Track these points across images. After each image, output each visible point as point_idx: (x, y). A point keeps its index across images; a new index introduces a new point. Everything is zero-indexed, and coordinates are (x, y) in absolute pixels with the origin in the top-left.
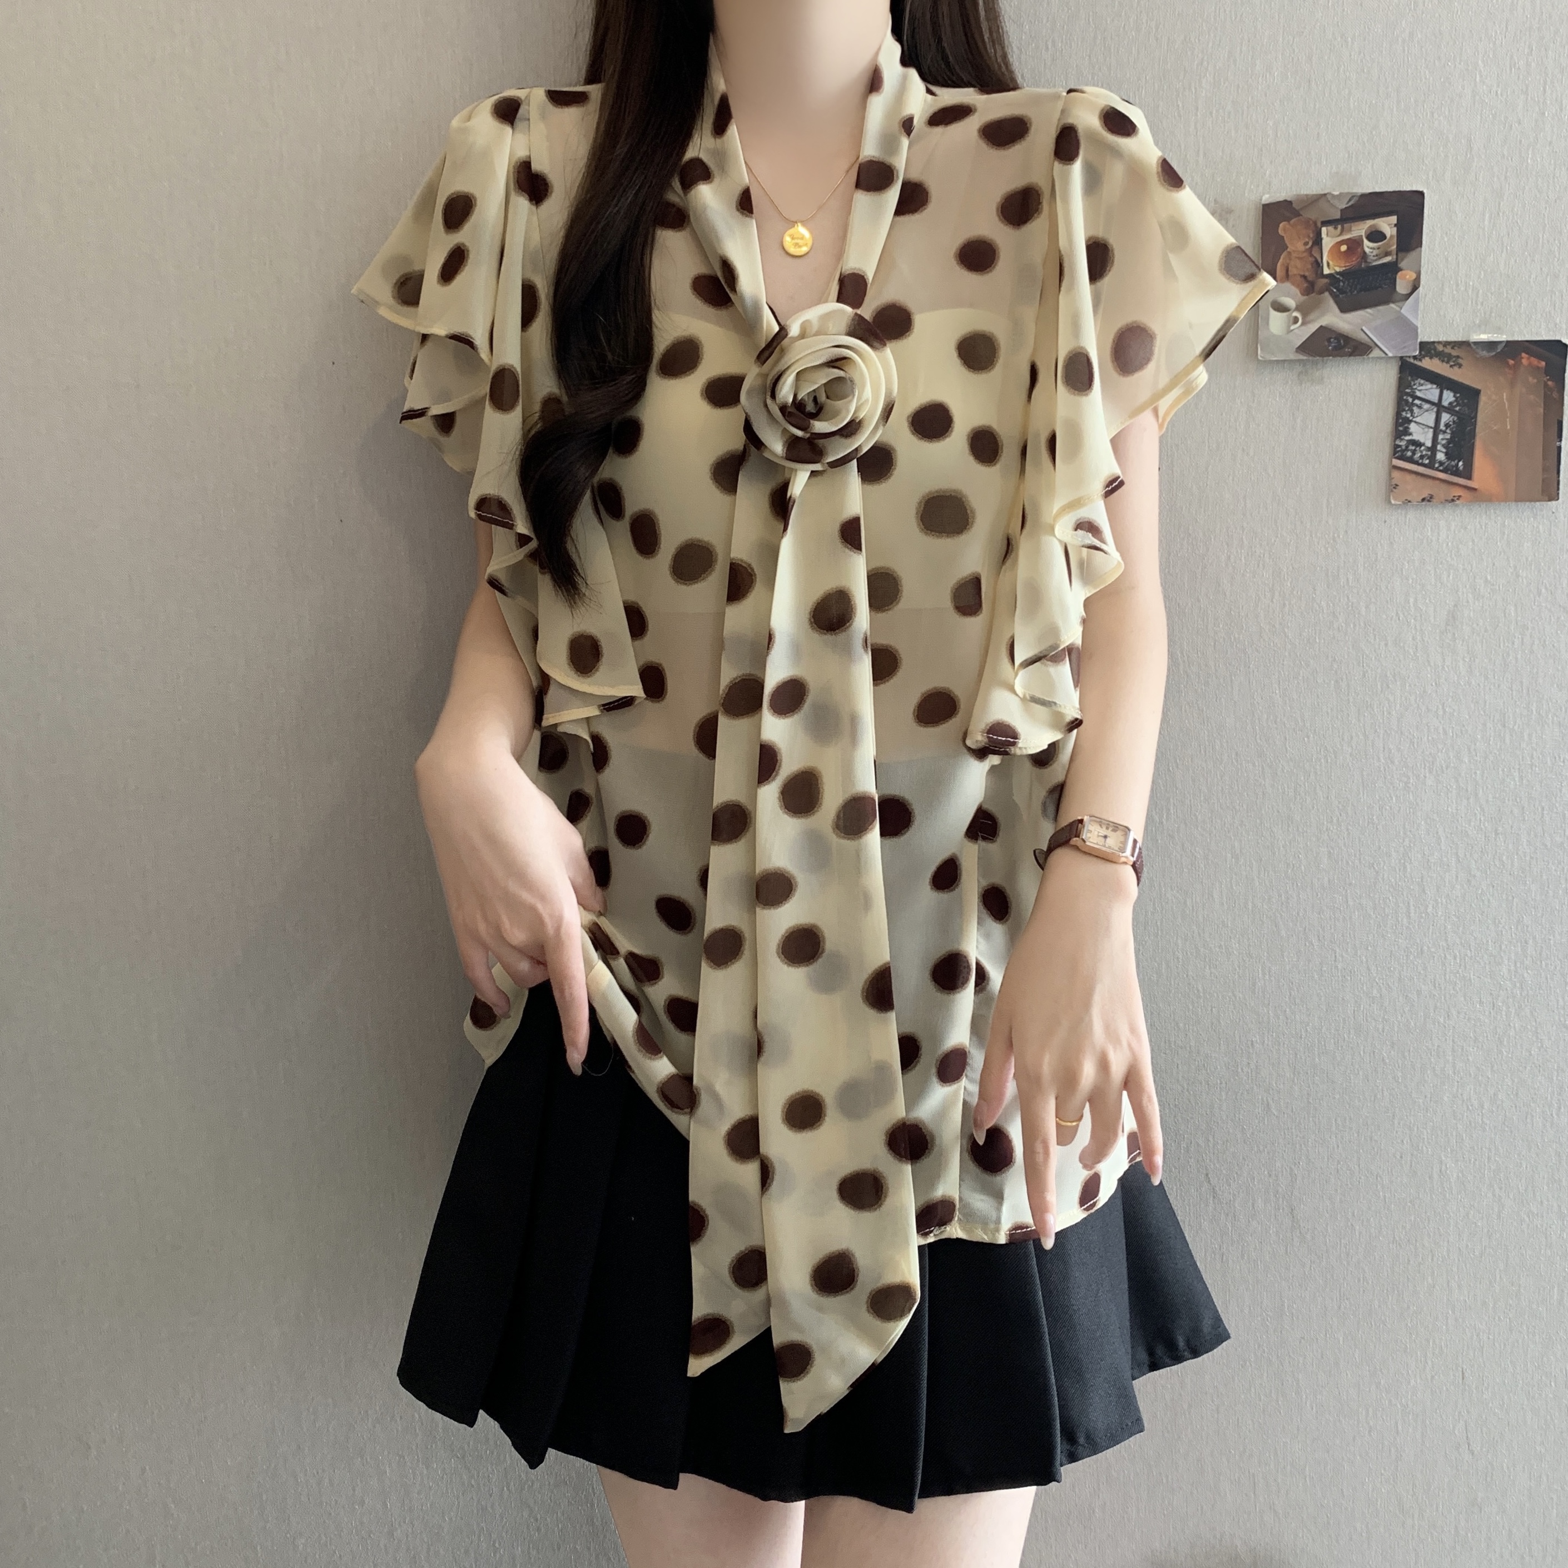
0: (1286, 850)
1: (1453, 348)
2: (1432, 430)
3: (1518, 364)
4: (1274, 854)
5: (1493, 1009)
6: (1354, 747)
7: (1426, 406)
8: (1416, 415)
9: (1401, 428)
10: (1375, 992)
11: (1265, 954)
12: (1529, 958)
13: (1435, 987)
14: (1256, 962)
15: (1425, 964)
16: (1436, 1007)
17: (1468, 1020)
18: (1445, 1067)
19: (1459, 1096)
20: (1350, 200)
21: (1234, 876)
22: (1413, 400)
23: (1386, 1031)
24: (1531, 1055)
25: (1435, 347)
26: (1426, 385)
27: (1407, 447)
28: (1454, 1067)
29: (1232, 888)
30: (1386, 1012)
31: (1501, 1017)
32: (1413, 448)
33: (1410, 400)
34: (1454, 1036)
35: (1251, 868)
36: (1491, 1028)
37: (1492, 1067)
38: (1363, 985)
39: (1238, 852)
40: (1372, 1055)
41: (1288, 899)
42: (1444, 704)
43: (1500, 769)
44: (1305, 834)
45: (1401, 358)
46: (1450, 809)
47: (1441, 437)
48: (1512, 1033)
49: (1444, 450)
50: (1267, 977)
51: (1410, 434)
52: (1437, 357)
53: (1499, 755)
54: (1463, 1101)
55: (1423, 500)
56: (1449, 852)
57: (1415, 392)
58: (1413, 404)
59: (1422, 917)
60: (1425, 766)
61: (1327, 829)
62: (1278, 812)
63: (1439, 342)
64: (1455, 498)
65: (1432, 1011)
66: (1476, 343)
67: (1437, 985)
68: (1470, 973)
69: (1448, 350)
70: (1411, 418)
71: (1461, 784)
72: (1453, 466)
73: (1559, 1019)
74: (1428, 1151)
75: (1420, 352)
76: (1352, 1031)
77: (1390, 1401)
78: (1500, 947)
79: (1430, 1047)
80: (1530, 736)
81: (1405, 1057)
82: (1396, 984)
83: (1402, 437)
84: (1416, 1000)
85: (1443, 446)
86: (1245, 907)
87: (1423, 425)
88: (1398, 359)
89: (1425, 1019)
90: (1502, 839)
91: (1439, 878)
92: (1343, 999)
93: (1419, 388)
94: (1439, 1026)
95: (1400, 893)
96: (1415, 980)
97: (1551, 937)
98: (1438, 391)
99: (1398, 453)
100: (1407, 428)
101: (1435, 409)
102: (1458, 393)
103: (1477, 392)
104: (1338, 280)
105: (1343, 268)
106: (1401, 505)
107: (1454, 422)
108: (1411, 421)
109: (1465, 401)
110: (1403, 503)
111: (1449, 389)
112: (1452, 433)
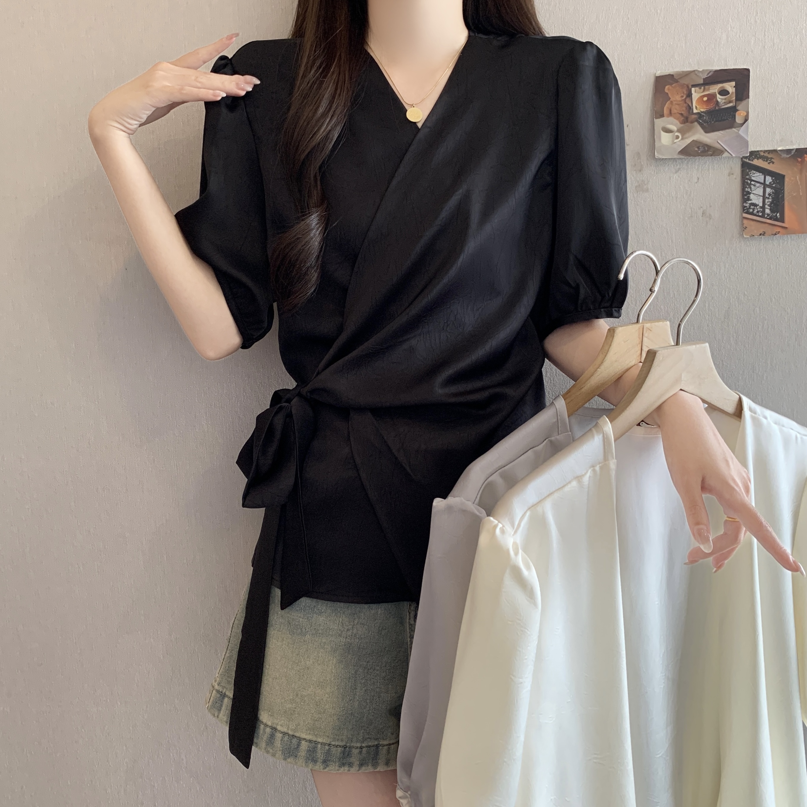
1: (769, 153)
2: (762, 198)
7: (758, 185)
8: (753, 190)
9: (746, 197)
20: (708, 74)
22: (751, 182)
25: (759, 153)
26: (757, 173)
27: (750, 207)
32: (753, 207)
33: (749, 182)
45: (741, 158)
47: (767, 201)
49: (769, 208)
51: (751, 200)
52: (760, 158)
55: (760, 235)
57: (751, 178)
58: (751, 184)
63: (761, 151)
64: (777, 233)
66: (780, 151)
69: (766, 155)
70: (750, 192)
72: (774, 216)
75: (751, 156)
83: (747, 202)
85: (768, 205)
87: (757, 195)
88: (739, 159)
93: (753, 175)
98: (763, 176)
99: (745, 210)
100: (749, 197)
101: (763, 187)
102: (774, 177)
103: (783, 177)
104: (703, 116)
105: (706, 110)
106: (748, 238)
107: (773, 193)
108: (751, 193)
109: (778, 181)
110: (750, 236)
111: (768, 175)
112: (773, 198)
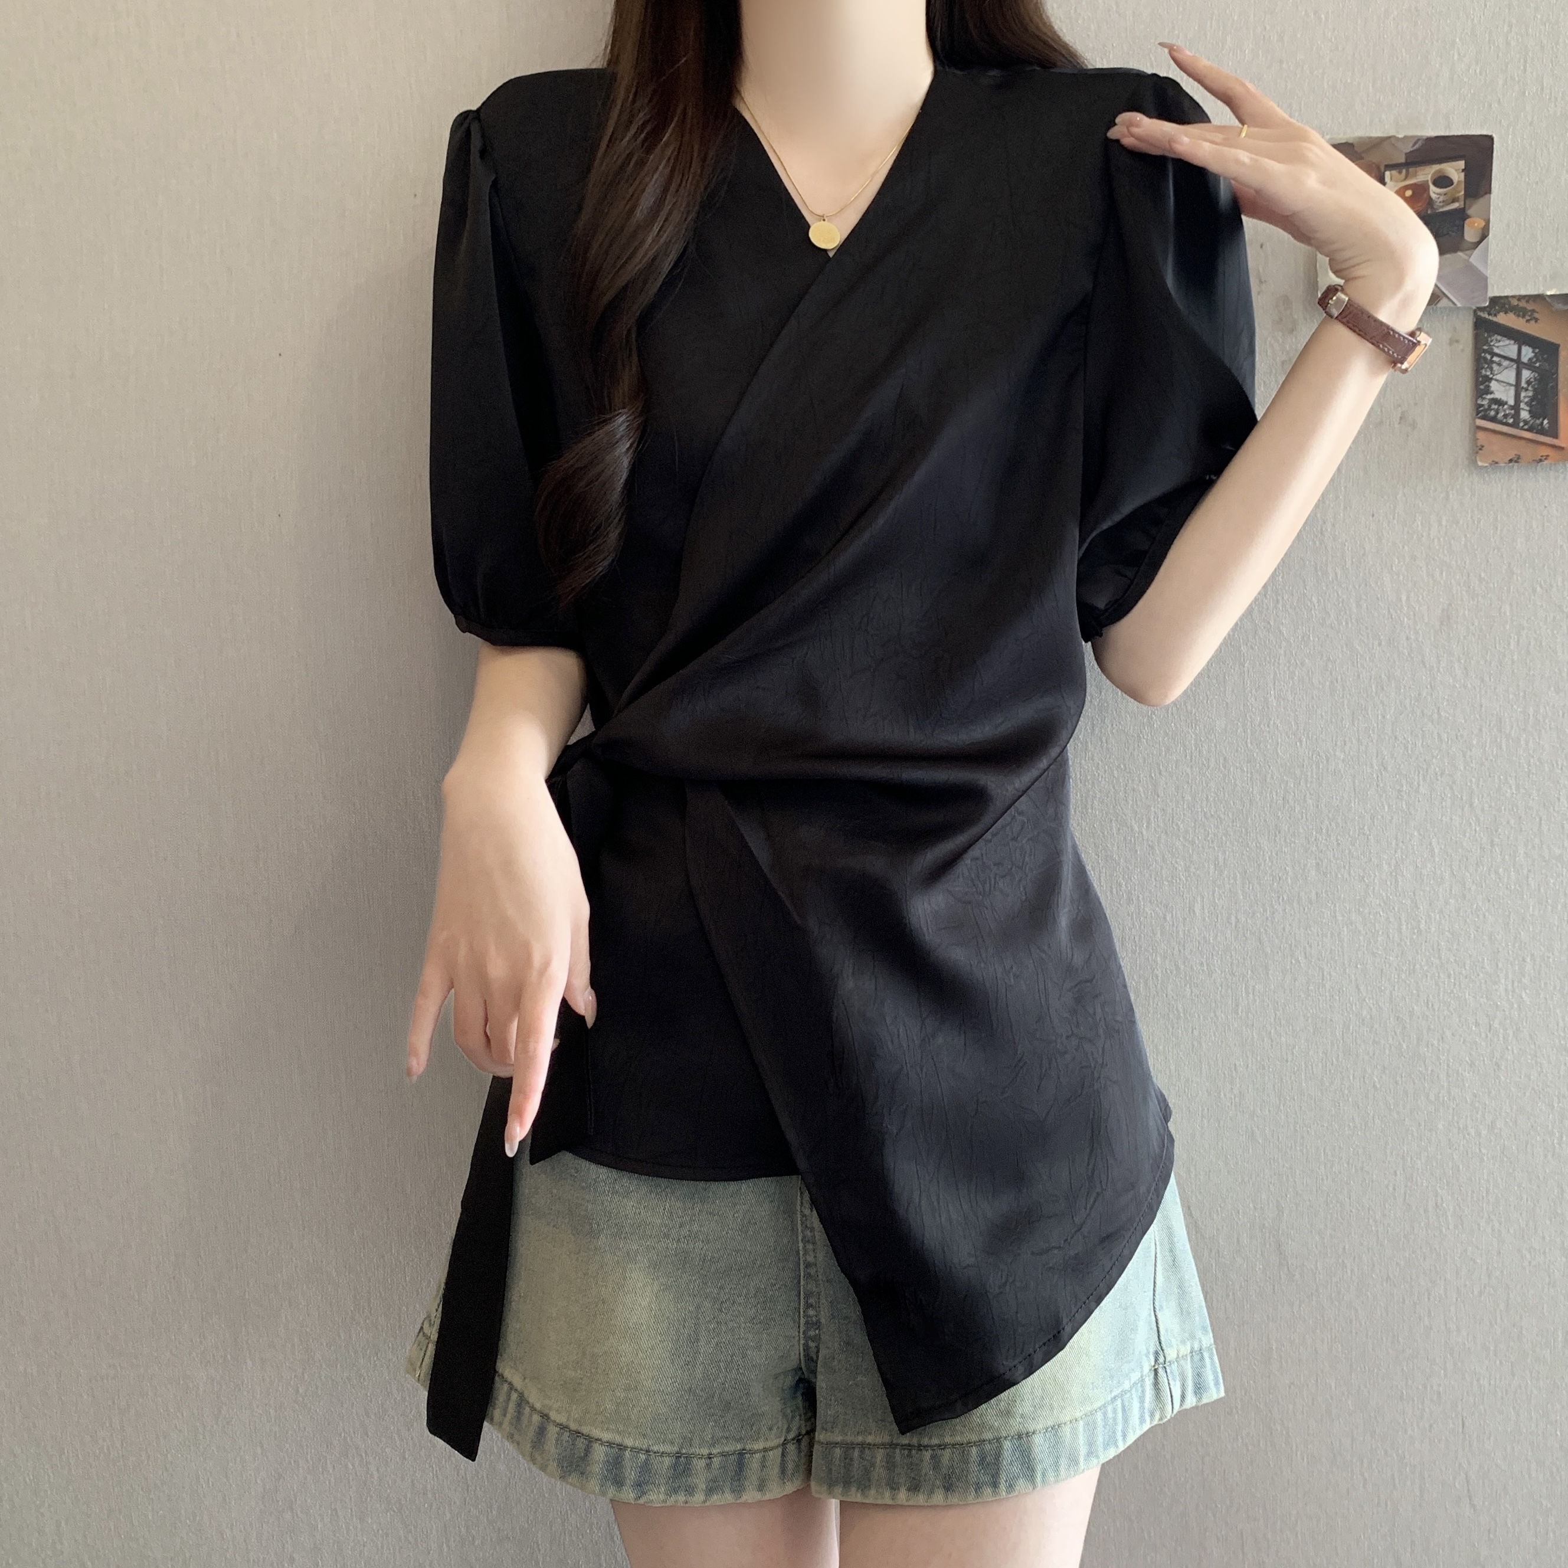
0: (1272, 862)
1: (1527, 302)
2: (1513, 388)
4: (1259, 865)
5: (1490, 1031)
6: (1347, 753)
7: (1506, 363)
8: (1495, 373)
9: (1482, 387)
10: (1365, 1013)
11: (1249, 972)
12: (1526, 975)
13: (1428, 1007)
14: (1239, 980)
16: (1429, 1029)
17: (1464, 1043)
18: (1439, 1093)
20: (1415, 143)
22: (1492, 357)
23: (1377, 1054)
24: (1530, 1080)
25: (1510, 302)
26: (1503, 341)
27: (1490, 406)
28: (1449, 1093)
29: (1214, 902)
30: (1376, 1034)
31: (1499, 1040)
32: (1496, 407)
33: (1489, 357)
34: (1448, 1060)
35: (1235, 881)
36: (1488, 1051)
37: (1490, 1092)
38: (1352, 1005)
39: (1221, 863)
40: (1362, 1079)
41: (1274, 913)
42: (1439, 708)
43: (1496, 778)
44: (1292, 845)
45: (1473, 310)
46: (1444, 818)
47: (1523, 395)
48: (1510, 1057)
49: (1528, 408)
50: (1251, 996)
51: (1492, 393)
52: (1511, 312)
54: (1459, 1129)
55: (1511, 461)
56: (1443, 864)
57: (1492, 349)
58: (1493, 362)
60: (1419, 773)
61: (1315, 840)
62: (1265, 821)
63: (1513, 296)
64: (1543, 458)
65: (1425, 1032)
66: (1551, 297)
67: (1430, 1005)
68: (1465, 993)
69: (1523, 304)
70: (1491, 376)
71: (1456, 793)
72: (1538, 425)
73: (1560, 1042)
74: (1422, 1183)
75: (1492, 306)
77: (1386, 1452)
79: (1424, 1071)
81: (1397, 1083)
82: (1387, 1005)
83: (1484, 396)
84: (1408, 1021)
85: (1526, 403)
86: (1228, 922)
87: (1505, 382)
88: (1471, 312)
89: (1418, 1042)
90: (1497, 851)
91: (1432, 892)
92: (1331, 1020)
93: (1496, 345)
94: (1433, 1049)
95: (1391, 907)
96: (1407, 1000)
97: (1550, 955)
98: (1515, 347)
99: (1481, 412)
100: (1489, 386)
101: (1515, 367)
102: (1538, 349)
103: (1556, 347)
106: (1486, 467)
107: (1535, 379)
108: (1491, 379)
109: (1545, 357)
110: (1491, 465)
111: (1527, 345)
112: (1535, 390)
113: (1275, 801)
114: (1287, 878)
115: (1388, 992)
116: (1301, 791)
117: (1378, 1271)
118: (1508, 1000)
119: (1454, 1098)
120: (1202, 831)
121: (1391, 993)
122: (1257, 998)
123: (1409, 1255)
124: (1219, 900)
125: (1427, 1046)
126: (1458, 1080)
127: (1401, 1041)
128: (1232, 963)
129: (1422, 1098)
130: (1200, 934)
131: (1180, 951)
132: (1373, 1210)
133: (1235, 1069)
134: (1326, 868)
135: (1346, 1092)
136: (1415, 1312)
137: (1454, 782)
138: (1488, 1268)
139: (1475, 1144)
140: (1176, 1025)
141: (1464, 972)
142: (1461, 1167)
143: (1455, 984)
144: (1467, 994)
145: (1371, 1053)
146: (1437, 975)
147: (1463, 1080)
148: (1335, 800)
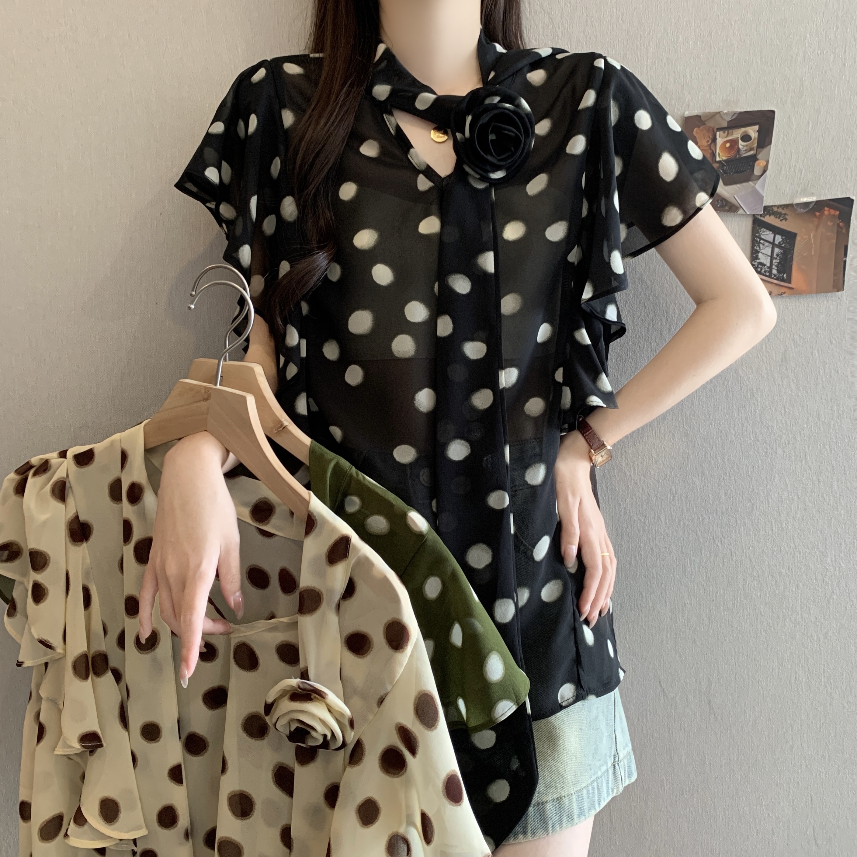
0: (701, 491)
1: (783, 209)
2: (769, 258)
3: (822, 214)
4: (694, 493)
5: (824, 583)
7: (767, 244)
8: (761, 249)
9: (754, 256)
10: (755, 574)
11: (691, 552)
12: (842, 552)
13: (789, 569)
14: (686, 557)
15: (783, 557)
16: (790, 582)
17: (809, 589)
18: (796, 617)
19: (806, 634)
20: (733, 116)
21: (672, 507)
22: (760, 240)
24: (846, 609)
25: (773, 209)
26: (766, 231)
27: (758, 266)
28: (802, 617)
29: (671, 514)
30: (762, 585)
31: (828, 588)
32: (761, 266)
33: (758, 240)
34: (801, 599)
35: (682, 502)
36: (823, 594)
37: (824, 617)
38: (747, 570)
39: (674, 492)
41: (703, 520)
44: (711, 482)
45: (754, 215)
47: (774, 261)
48: (835, 597)
49: (776, 268)
51: (759, 259)
52: (773, 215)
53: (817, 436)
54: (808, 637)
57: (761, 236)
58: (760, 243)
59: (779, 530)
62: (696, 469)
63: (775, 206)
64: (783, 294)
65: (788, 584)
66: (798, 205)
67: (790, 569)
68: (809, 562)
69: (780, 210)
70: (759, 250)
72: (781, 277)
75: (764, 212)
76: (742, 597)
78: (826, 546)
79: (788, 606)
80: (834, 425)
81: (773, 612)
82: (767, 569)
83: (756, 260)
84: (778, 578)
85: (776, 266)
86: (679, 525)
87: (765, 254)
88: (752, 216)
89: (784, 589)
92: (737, 578)
93: (763, 234)
94: (792, 593)
96: (778, 566)
98: (772, 236)
100: (757, 256)
101: (771, 246)
102: (784, 236)
103: (795, 235)
104: (723, 165)
105: (727, 158)
107: (781, 253)
108: (759, 252)
109: (788, 241)
111: (778, 234)
112: (780, 259)
113: (700, 458)
114: (709, 500)
115: (767, 563)
116: (714, 452)
117: (764, 715)
118: (833, 566)
119: (805, 620)
120: (663, 474)
121: (769, 563)
122: (696, 566)
123: (781, 706)
124: (673, 512)
125: (789, 591)
126: (806, 610)
127: (775, 589)
128: (682, 547)
129: (787, 620)
130: (664, 531)
131: (653, 540)
132: (761, 682)
133: (685, 605)
134: (730, 494)
135: (746, 617)
136: (784, 738)
137: (795, 448)
138: (825, 713)
139: (817, 645)
140: (652, 582)
141: (808, 551)
142: (809, 657)
143: (803, 558)
144: (810, 563)
145: (759, 596)
146: (793, 552)
147: (809, 610)
148: (732, 457)
